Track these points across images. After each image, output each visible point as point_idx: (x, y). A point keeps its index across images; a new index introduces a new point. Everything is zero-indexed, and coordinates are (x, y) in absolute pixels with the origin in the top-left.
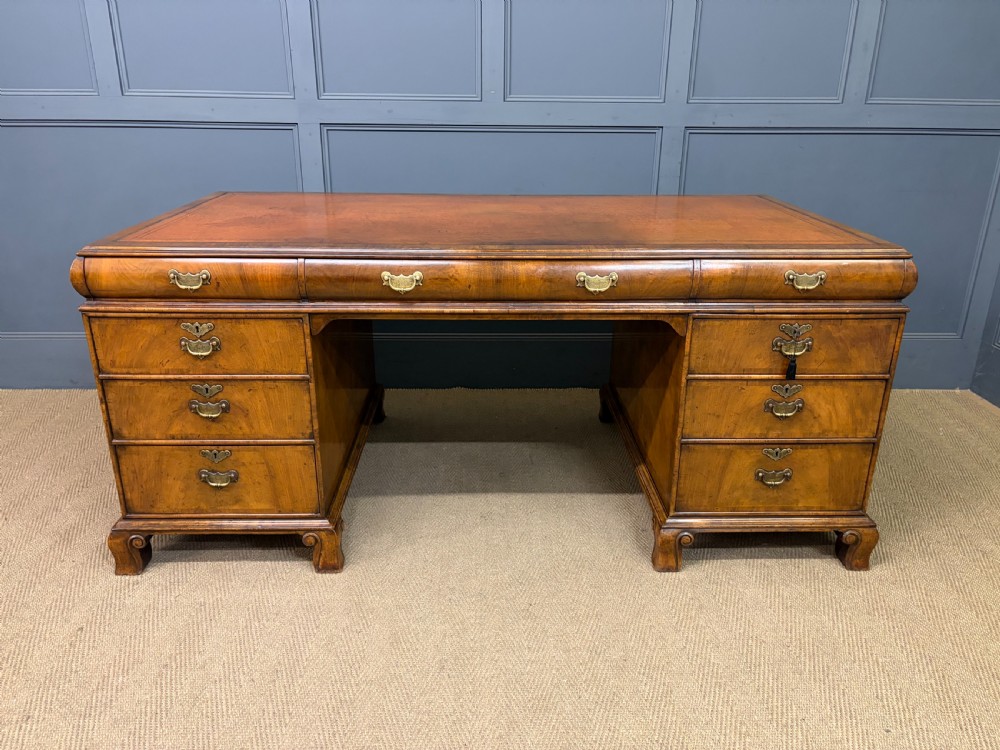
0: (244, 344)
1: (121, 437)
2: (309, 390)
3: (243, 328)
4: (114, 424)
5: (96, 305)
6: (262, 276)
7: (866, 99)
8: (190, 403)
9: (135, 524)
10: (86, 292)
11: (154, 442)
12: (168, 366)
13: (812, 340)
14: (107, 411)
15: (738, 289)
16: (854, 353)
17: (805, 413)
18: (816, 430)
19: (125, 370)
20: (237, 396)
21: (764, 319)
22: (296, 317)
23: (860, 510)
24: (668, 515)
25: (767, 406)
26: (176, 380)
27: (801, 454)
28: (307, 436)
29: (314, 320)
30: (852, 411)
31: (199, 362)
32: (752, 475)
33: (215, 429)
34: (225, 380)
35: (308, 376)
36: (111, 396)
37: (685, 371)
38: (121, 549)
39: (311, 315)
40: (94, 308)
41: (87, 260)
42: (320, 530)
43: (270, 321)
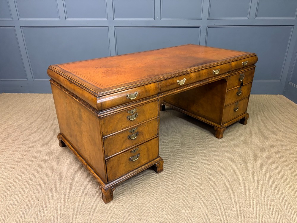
0: (144, 112)
1: (108, 156)
2: (158, 121)
3: (144, 107)
4: (106, 153)
8: (128, 137)
11: (117, 154)
12: (123, 127)
16: (248, 78)
18: (243, 96)
19: (110, 133)
20: (140, 129)
23: (246, 112)
25: (237, 93)
26: (125, 130)
27: (240, 102)
29: (161, 100)
30: (247, 90)
31: (132, 122)
34: (138, 125)
35: (158, 116)
36: (106, 144)
37: (227, 90)
42: (160, 161)
43: (150, 103)
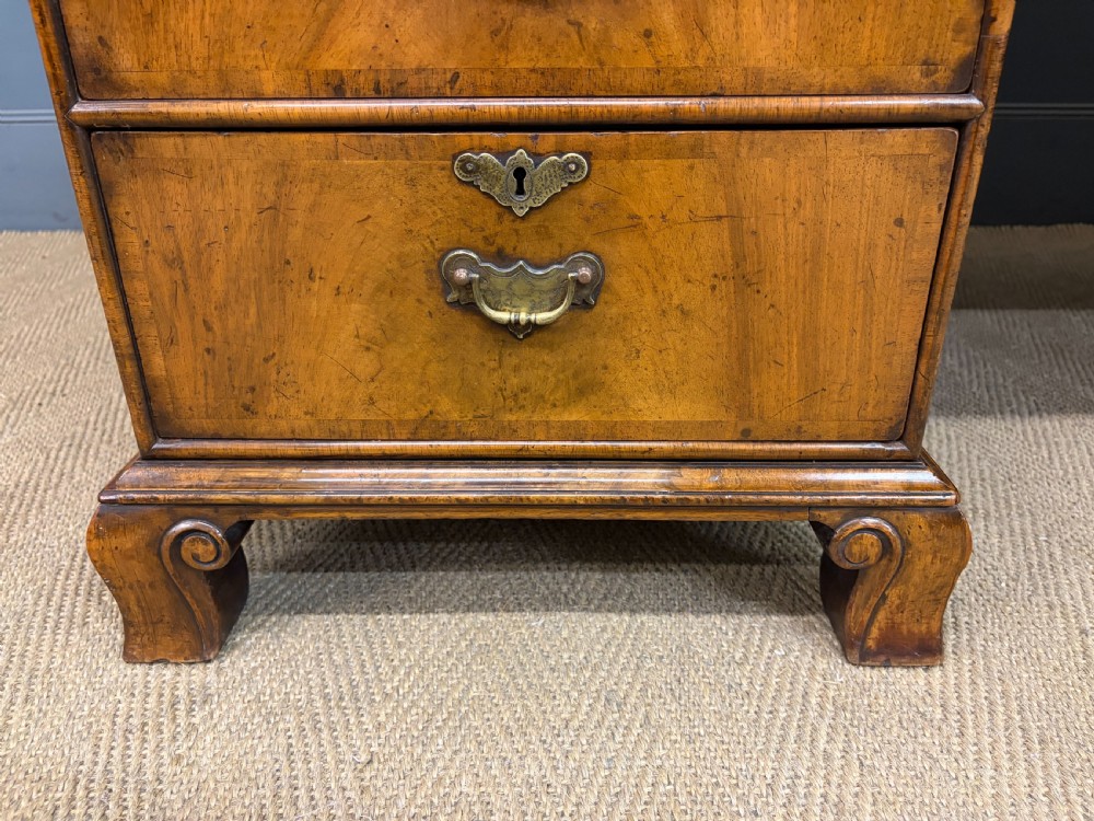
1: (107, 84)
9: (186, 479)
11: (257, 109)
28: (943, 75)
33: (533, 36)
38: (138, 571)
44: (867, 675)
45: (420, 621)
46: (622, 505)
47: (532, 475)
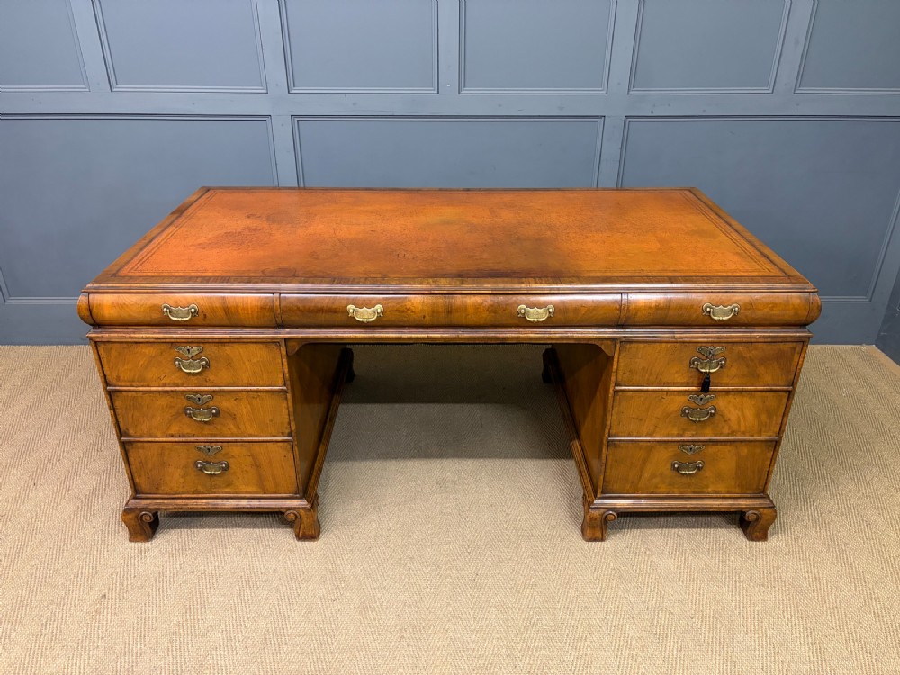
0: (229, 363)
2: (286, 398)
3: (228, 349)
4: (121, 425)
5: (101, 332)
6: (244, 309)
7: (795, 90)
8: (186, 409)
9: (144, 503)
10: (92, 322)
11: (157, 439)
12: (166, 380)
13: (725, 360)
14: (115, 416)
15: (661, 318)
16: (761, 370)
17: (717, 417)
18: (726, 431)
19: (128, 384)
20: (225, 404)
21: (684, 342)
22: (274, 341)
23: (762, 492)
24: (595, 496)
25: (683, 411)
26: (172, 391)
27: (712, 449)
28: (286, 435)
29: (290, 344)
30: (758, 415)
31: (191, 377)
32: (669, 466)
33: (207, 429)
34: (214, 391)
35: (285, 388)
36: (118, 404)
37: (613, 384)
38: (133, 522)
39: (286, 340)
40: (100, 335)
41: (91, 296)
42: (299, 508)
43: (252, 345)
44: (300, 543)
45: (201, 531)
46: (238, 508)
47: (220, 501)
